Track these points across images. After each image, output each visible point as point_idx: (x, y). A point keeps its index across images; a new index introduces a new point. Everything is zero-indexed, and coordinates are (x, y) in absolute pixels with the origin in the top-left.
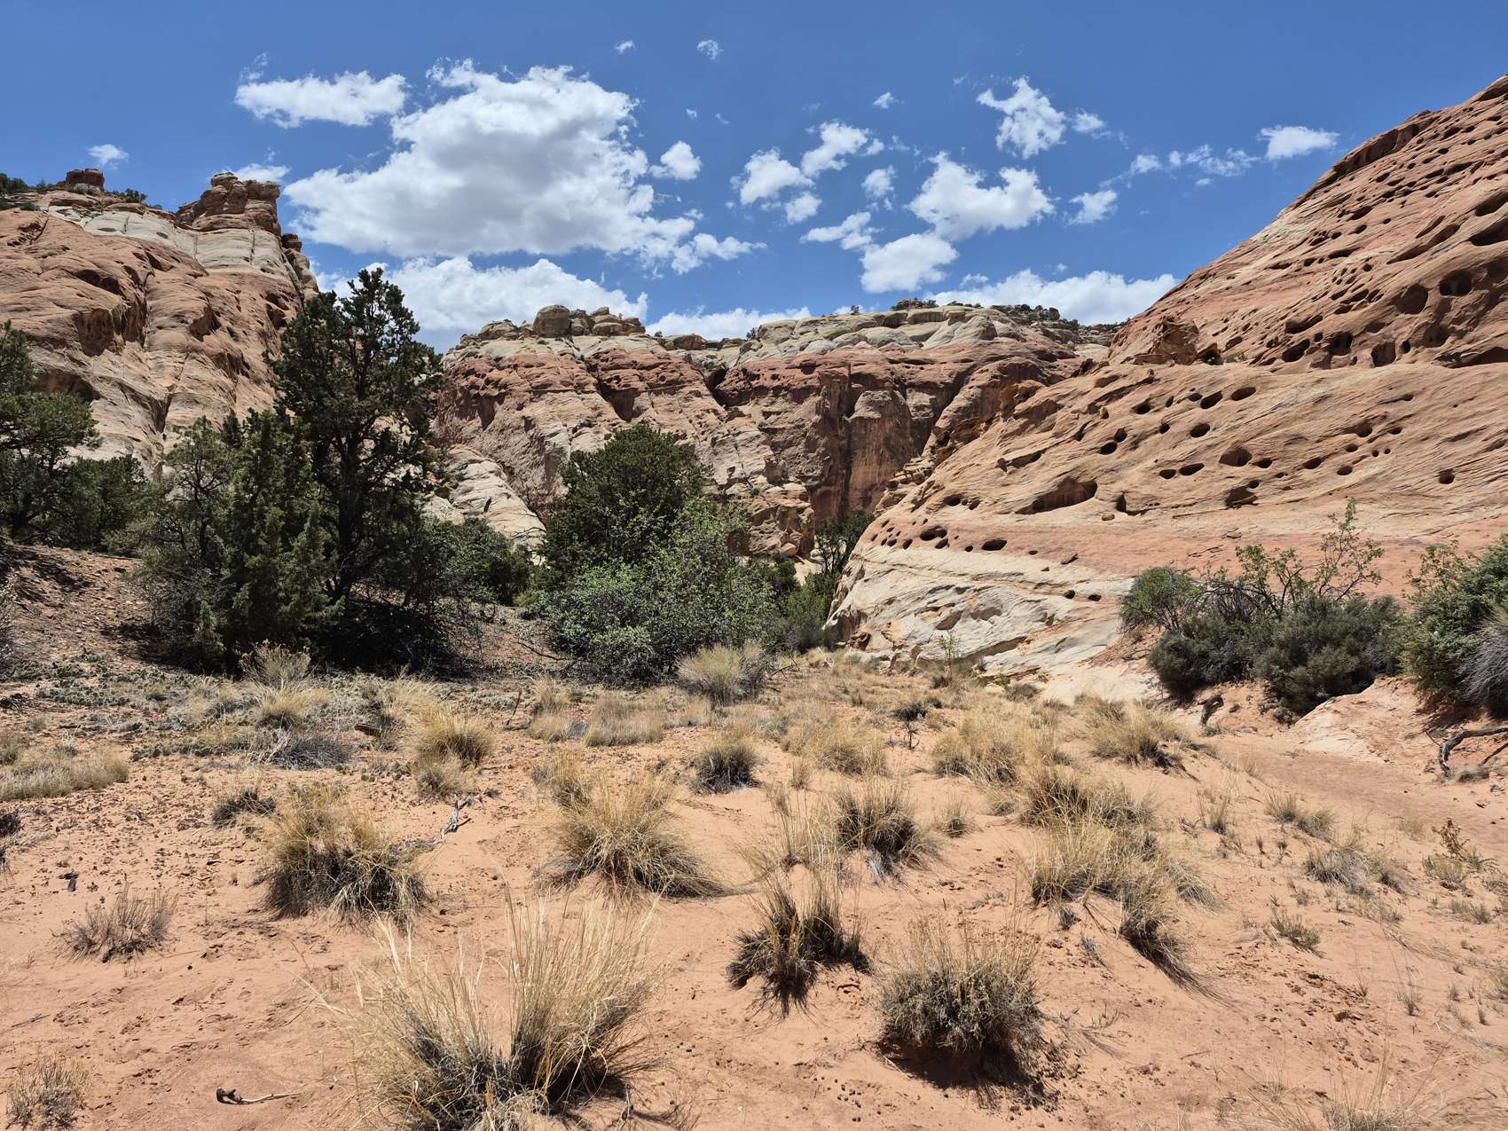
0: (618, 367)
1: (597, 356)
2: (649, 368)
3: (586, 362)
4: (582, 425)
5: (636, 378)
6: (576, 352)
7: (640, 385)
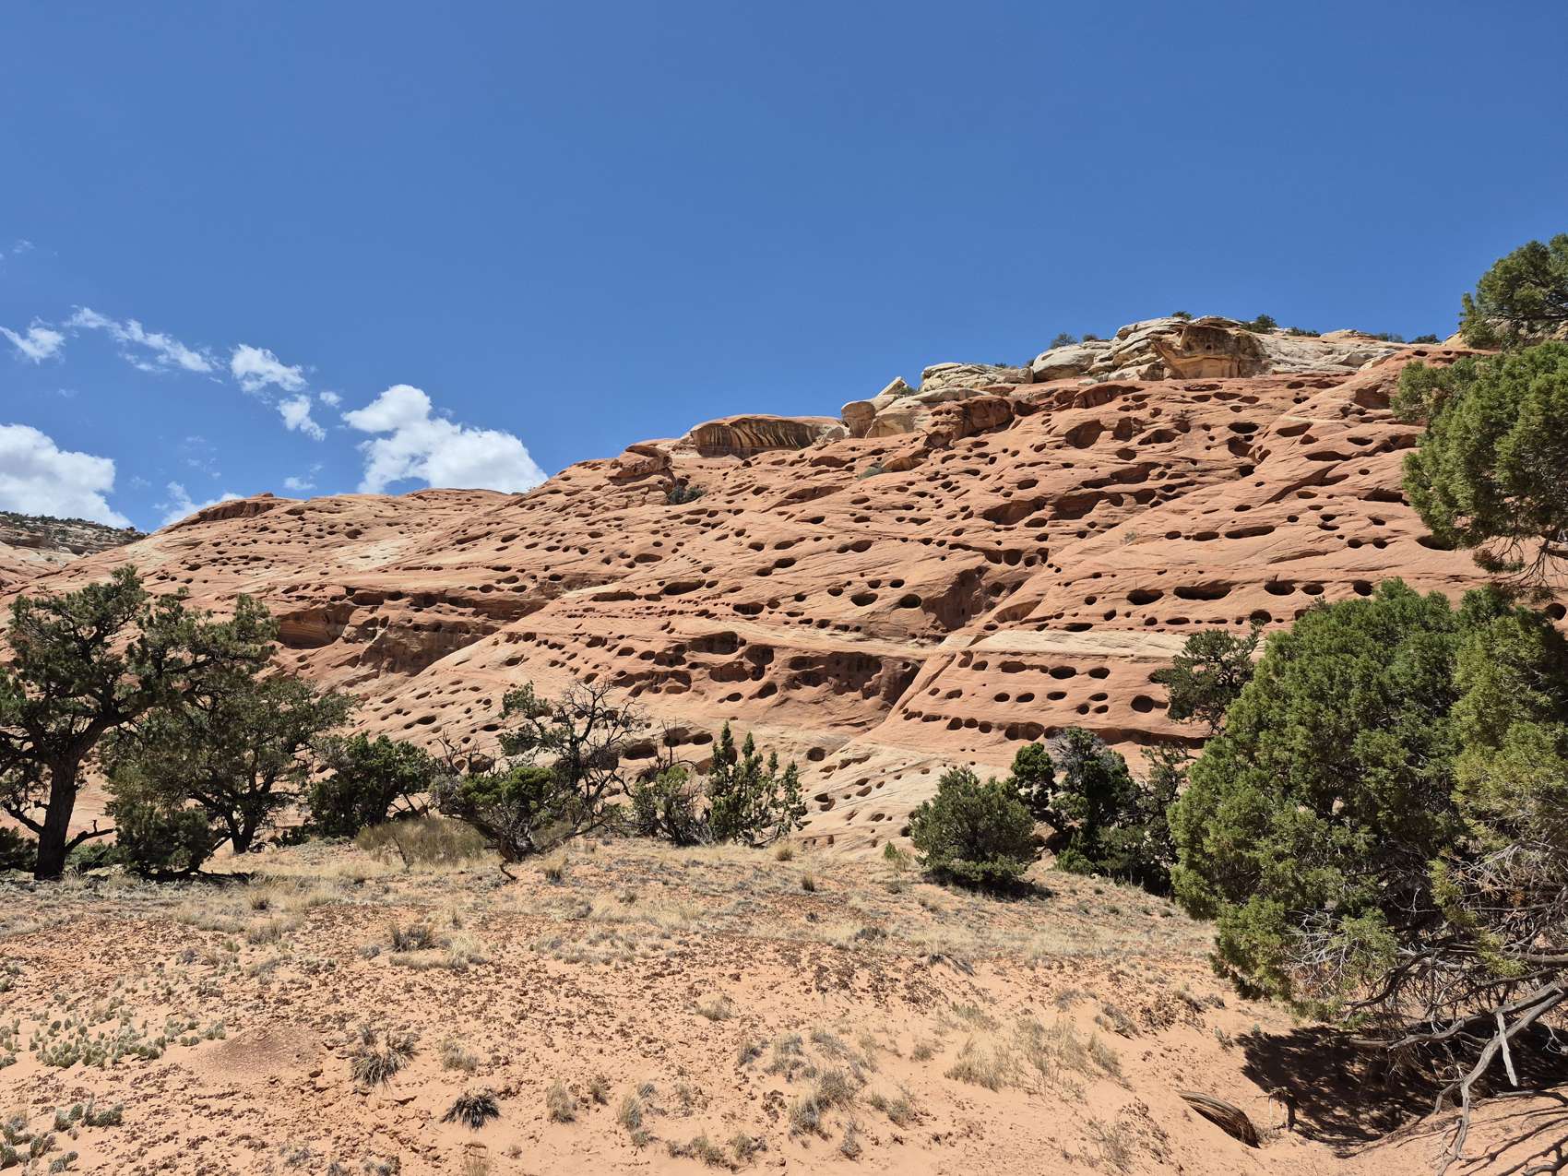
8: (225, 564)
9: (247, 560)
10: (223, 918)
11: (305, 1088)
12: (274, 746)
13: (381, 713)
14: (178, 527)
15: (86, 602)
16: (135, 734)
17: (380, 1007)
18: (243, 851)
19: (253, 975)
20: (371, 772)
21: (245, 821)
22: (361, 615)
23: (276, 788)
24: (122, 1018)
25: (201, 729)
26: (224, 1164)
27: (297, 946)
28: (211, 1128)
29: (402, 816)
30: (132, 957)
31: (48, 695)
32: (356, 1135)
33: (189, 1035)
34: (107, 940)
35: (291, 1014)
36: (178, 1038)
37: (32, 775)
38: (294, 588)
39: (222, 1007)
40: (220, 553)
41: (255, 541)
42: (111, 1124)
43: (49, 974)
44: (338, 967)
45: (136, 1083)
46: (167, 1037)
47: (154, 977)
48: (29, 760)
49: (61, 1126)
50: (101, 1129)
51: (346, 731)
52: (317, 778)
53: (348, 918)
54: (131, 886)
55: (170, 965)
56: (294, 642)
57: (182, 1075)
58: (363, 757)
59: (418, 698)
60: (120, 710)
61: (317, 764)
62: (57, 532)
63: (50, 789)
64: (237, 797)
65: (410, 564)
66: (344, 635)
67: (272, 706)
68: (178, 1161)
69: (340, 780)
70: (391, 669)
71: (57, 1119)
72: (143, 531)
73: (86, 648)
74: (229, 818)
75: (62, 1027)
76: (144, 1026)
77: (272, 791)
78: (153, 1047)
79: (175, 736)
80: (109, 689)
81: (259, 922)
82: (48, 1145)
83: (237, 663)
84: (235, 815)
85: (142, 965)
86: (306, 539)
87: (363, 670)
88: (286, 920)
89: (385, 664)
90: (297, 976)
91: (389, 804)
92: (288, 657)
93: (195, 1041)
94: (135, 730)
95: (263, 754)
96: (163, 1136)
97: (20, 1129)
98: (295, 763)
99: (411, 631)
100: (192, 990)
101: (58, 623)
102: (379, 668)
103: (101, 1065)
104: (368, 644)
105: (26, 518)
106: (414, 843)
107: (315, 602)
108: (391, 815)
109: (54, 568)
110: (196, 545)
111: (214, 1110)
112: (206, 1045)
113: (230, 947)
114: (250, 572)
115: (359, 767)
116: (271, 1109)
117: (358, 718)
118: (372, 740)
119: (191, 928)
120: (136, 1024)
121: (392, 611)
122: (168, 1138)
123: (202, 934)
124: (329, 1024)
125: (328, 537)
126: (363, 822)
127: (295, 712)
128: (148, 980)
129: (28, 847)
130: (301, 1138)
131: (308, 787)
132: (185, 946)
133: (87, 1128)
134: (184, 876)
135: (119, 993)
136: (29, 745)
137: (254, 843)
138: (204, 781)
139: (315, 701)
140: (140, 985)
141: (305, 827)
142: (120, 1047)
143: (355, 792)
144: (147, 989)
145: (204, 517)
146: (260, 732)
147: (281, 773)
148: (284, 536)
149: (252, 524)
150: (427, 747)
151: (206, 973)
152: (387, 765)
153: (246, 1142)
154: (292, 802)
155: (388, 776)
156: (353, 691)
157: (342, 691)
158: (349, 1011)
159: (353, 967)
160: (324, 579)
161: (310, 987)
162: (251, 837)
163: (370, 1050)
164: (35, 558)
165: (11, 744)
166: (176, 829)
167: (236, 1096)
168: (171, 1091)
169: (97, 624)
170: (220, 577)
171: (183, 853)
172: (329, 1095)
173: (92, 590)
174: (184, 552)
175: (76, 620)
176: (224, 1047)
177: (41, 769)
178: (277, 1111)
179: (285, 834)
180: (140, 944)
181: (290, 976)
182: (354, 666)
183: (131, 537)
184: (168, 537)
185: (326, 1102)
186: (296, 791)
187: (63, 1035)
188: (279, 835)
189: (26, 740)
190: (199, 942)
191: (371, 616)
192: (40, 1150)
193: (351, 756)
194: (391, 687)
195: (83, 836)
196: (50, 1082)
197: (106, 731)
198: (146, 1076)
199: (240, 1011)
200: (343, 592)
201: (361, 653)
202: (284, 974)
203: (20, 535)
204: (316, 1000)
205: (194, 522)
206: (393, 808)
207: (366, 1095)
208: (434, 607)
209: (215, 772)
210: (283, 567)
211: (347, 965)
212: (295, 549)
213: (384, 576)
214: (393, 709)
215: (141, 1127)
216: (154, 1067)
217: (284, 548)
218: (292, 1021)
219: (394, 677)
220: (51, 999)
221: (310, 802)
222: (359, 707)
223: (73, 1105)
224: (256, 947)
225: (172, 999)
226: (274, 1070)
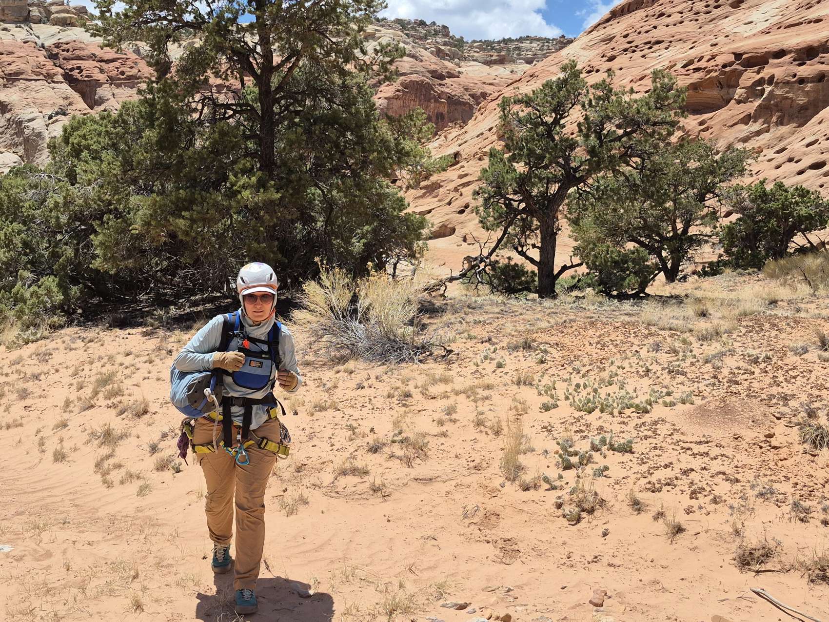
0: (79, 58)
1: (57, 46)
2: (108, 61)
3: (47, 50)
4: (57, 114)
5: (97, 70)
6: (37, 40)
7: (102, 77)
8: (634, 51)
9: (650, 44)
10: (675, 322)
11: (762, 445)
12: (687, 197)
13: (774, 163)
14: (596, 27)
15: (545, 95)
16: (589, 192)
17: (816, 392)
18: (673, 281)
19: (707, 362)
20: (771, 214)
21: (672, 258)
22: (749, 77)
23: (693, 231)
24: (619, 384)
25: (635, 185)
26: (708, 489)
27: (736, 344)
28: (697, 463)
29: (802, 250)
30: (616, 346)
31: (531, 168)
32: (811, 484)
33: (668, 399)
34: (598, 334)
35: (742, 391)
36: (660, 401)
37: (526, 228)
38: (691, 62)
39: (686, 382)
40: (629, 43)
41: (655, 27)
42: (626, 451)
43: (566, 354)
44: (774, 360)
45: (636, 427)
46: (652, 399)
47: (634, 360)
48: (524, 216)
49: (595, 448)
50: (620, 454)
51: (746, 181)
52: (725, 222)
53: (774, 325)
54: (600, 303)
55: (643, 353)
56: (697, 109)
57: (668, 426)
58: (763, 201)
59: (808, 145)
60: (577, 175)
61: (724, 210)
62: (514, 49)
63: (540, 236)
64: (663, 239)
65: (790, 22)
66: (736, 97)
67: (683, 164)
68: (675, 482)
69: (745, 222)
70: (780, 122)
71: (592, 443)
72: (571, 37)
73: (549, 130)
74: (659, 256)
75: (582, 387)
76: (635, 391)
77: (689, 234)
78: (644, 405)
79: (616, 191)
80: (567, 159)
81: (703, 325)
82: (590, 460)
83: (657, 128)
84: (664, 254)
85: (624, 351)
86: (696, 17)
87: (755, 127)
88: (725, 325)
89: (774, 119)
90: (741, 364)
91: (788, 241)
92: (691, 122)
93: (672, 404)
94: (588, 190)
95: (681, 204)
96: (663, 464)
97: (570, 447)
98: (706, 210)
99: (797, 85)
100: (663, 369)
101: (529, 114)
102: (769, 123)
103: (612, 414)
104: (758, 102)
105: (494, 42)
106: (815, 273)
107: (709, 72)
108: (792, 251)
109: (516, 77)
110: (611, 39)
111: (696, 451)
112: (680, 407)
113: (684, 342)
114: (654, 55)
115: (759, 210)
116: (738, 456)
117: (755, 169)
118: (769, 187)
119: (653, 329)
120: (630, 388)
121: (776, 69)
122: (666, 466)
123: (661, 332)
124: (774, 401)
125: (715, 11)
126: (767, 257)
127: (702, 168)
128: (631, 361)
129: (532, 277)
130: (766, 479)
131: (719, 229)
132: (651, 340)
133: (611, 452)
134: (635, 296)
135: (614, 368)
136: (523, 205)
137: (680, 275)
138: (639, 228)
139: (717, 157)
140: (626, 364)
141: (719, 262)
142: (622, 403)
143: (759, 232)
144: (631, 367)
145: (615, 14)
146: (676, 187)
147: (696, 219)
148: (677, 17)
149: (651, 12)
150: (820, 189)
151: (670, 359)
152: (783, 207)
153: (721, 476)
154: (706, 242)
155: (786, 217)
156: (749, 146)
157: (740, 146)
158: (789, 393)
159: (787, 361)
160: (715, 50)
161: (753, 373)
162: (678, 271)
163: (813, 422)
164: (502, 72)
165: (512, 205)
166: (626, 262)
167: (710, 444)
168: (662, 435)
169: (555, 110)
170: (632, 63)
171: (632, 280)
172: (784, 452)
173: (548, 85)
174: (603, 47)
175: (541, 109)
176: (695, 410)
177: (532, 222)
178: (742, 458)
179: (704, 268)
180: (620, 338)
181: (736, 364)
182: (747, 124)
183: (564, 43)
184: (590, 36)
185: (782, 457)
186: (709, 233)
187: (584, 393)
188: (699, 269)
189: (521, 201)
190: (660, 338)
191: (758, 77)
192: (585, 462)
193: (753, 201)
194: (781, 139)
195: (564, 268)
196: (582, 421)
197: (569, 192)
198: (643, 424)
199: (702, 387)
200: (732, 58)
201: (752, 112)
202: (731, 362)
203: (492, 56)
204: (761, 382)
205: (608, 20)
206: (793, 245)
207: (815, 456)
208: (817, 59)
209: (645, 221)
210: (680, 45)
211: (781, 359)
212: (689, 27)
213: (767, 37)
214: (785, 158)
215: (647, 456)
216: (647, 418)
217: (679, 28)
218: (743, 396)
219: (784, 129)
220: (570, 369)
221: (721, 241)
222: (755, 159)
223: (601, 436)
224: (704, 343)
225: (650, 375)
226: (736, 429)
